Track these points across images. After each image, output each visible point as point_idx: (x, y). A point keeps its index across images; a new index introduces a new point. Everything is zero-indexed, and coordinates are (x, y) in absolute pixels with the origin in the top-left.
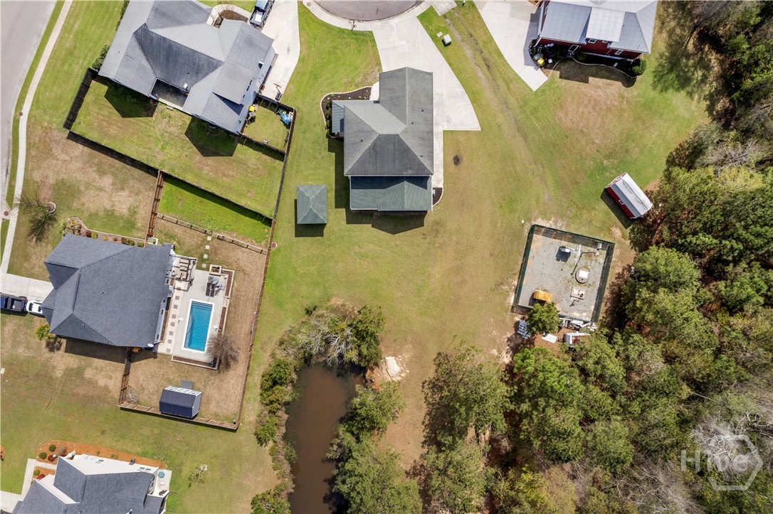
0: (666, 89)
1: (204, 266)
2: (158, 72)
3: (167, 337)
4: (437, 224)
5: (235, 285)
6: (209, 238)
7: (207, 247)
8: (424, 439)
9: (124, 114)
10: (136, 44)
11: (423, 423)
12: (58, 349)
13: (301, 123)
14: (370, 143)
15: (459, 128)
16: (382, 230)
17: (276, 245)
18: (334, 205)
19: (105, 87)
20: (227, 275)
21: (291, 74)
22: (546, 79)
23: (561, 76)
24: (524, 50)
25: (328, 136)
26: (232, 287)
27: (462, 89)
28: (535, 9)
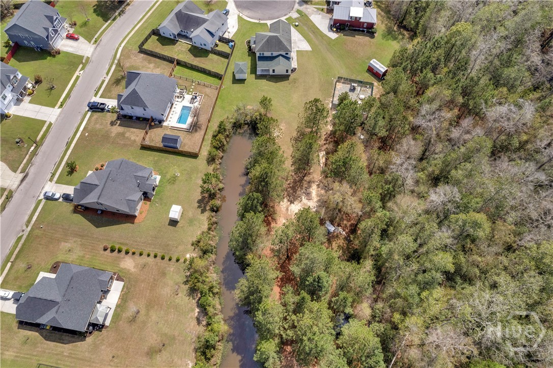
0: (388, 40)
1: (190, 93)
2: (182, 27)
3: (169, 119)
4: (295, 79)
5: (204, 100)
6: (194, 84)
7: (193, 87)
8: (292, 163)
9: (163, 45)
10: (175, 17)
11: (291, 156)
12: (115, 125)
13: (237, 48)
14: (266, 39)
15: (303, 50)
16: (271, 82)
17: (224, 87)
18: (250, 73)
19: (157, 37)
20: (200, 96)
21: (234, 33)
22: (338, 36)
23: (344, 35)
24: (328, 28)
25: (248, 52)
26: (202, 101)
27: (303, 38)
28: (330, 17)
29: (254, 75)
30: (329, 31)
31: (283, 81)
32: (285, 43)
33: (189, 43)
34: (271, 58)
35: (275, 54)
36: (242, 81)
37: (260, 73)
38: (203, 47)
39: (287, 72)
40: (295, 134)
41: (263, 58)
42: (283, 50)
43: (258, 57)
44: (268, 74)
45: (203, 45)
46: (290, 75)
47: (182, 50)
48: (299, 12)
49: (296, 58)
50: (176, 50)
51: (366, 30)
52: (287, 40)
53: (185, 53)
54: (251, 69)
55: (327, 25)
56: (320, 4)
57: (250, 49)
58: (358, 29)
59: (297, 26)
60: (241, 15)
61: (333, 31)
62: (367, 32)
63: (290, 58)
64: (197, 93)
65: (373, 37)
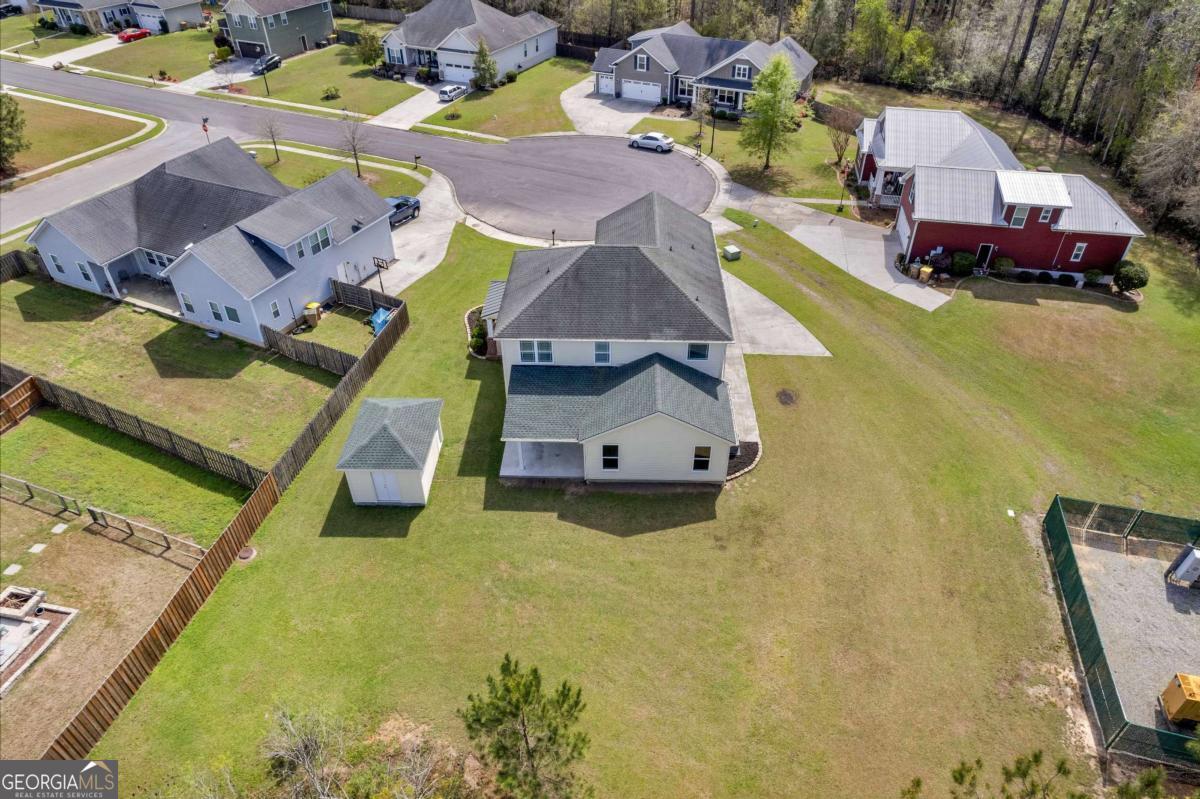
6: (62, 528)
7: (36, 549)
14: (565, 267)
15: (779, 352)
16: (590, 526)
17: (255, 553)
18: (456, 468)
19: (32, 287)
20: (41, 623)
21: (415, 279)
22: (948, 298)
23: (976, 296)
24: (887, 267)
25: (470, 357)
26: (36, 661)
27: (774, 305)
28: (888, 231)
29: (482, 480)
30: (897, 280)
31: (675, 525)
32: (690, 292)
33: (168, 311)
34: (598, 379)
35: (623, 350)
36: (392, 518)
37: (520, 471)
38: (227, 327)
39: (701, 464)
41: (542, 377)
42: (670, 325)
43: (515, 368)
44: (571, 472)
45: (224, 314)
46: (717, 487)
47: (113, 343)
48: (734, 216)
49: (746, 389)
50: (85, 339)
51: (1080, 278)
52: (697, 278)
53: (121, 358)
54: (468, 443)
55: (882, 259)
56: (826, 195)
57: (483, 347)
58: (1038, 272)
59: (735, 258)
60: (470, 222)
61: (917, 278)
62: (1086, 285)
63: (717, 381)
64: (34, 593)
65: (1132, 307)
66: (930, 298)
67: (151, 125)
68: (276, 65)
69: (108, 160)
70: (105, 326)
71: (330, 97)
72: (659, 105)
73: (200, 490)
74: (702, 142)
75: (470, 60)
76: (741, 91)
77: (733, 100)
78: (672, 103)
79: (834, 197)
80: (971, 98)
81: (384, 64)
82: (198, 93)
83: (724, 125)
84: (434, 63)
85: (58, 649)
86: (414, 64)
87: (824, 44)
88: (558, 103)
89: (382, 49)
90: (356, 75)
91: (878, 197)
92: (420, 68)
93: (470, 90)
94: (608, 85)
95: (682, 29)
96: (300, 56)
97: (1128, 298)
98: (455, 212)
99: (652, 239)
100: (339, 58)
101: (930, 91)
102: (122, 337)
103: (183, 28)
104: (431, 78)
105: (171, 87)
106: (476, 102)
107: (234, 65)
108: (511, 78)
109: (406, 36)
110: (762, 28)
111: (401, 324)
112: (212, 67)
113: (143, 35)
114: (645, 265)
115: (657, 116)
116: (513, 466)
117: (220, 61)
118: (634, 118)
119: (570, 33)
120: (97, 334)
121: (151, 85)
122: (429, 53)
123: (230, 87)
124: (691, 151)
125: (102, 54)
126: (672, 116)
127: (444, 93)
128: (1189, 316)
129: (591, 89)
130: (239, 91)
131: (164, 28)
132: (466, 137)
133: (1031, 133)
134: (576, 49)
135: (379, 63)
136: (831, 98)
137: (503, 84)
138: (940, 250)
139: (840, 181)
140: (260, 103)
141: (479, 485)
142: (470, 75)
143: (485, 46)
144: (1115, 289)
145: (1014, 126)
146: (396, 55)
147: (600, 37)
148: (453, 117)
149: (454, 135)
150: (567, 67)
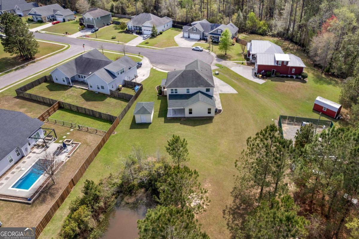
1: (60, 141)
2: (79, 71)
6: (72, 130)
7: (68, 133)
9: (52, 90)
10: (74, 62)
14: (180, 74)
15: (227, 93)
16: (187, 125)
17: (116, 133)
18: (157, 116)
19: (49, 84)
20: (74, 145)
21: (143, 80)
22: (265, 81)
23: (272, 81)
24: (252, 75)
25: (158, 95)
26: (75, 151)
27: (226, 84)
28: (253, 68)
29: (163, 118)
30: (254, 78)
31: (204, 124)
32: (206, 78)
33: (85, 88)
34: (187, 96)
35: (192, 90)
36: (145, 125)
37: (171, 116)
38: (101, 91)
39: (209, 113)
40: (230, 202)
42: (202, 85)
43: (170, 95)
44: (183, 116)
45: (100, 88)
46: (213, 117)
47: (73, 95)
48: (218, 65)
49: (219, 100)
50: (66, 94)
51: (295, 77)
52: (207, 76)
53: (75, 98)
54: (159, 112)
55: (251, 74)
56: (240, 60)
57: (161, 93)
58: (285, 75)
59: (218, 74)
60: (154, 68)
61: (258, 77)
62: (296, 78)
63: (212, 96)
64: (71, 140)
65: (305, 82)
66: (261, 81)
67: (67, 46)
68: (97, 30)
69: (57, 55)
70: (70, 91)
71: (113, 38)
72: (199, 40)
73: (101, 122)
74: (210, 48)
75: (151, 29)
76: (219, 36)
77: (218, 38)
78: (203, 39)
79: (241, 61)
80: (277, 37)
81: (127, 29)
82: (77, 38)
83: (215, 44)
84: (140, 29)
85: (78, 149)
86: (135, 30)
87: (241, 24)
88: (174, 39)
89: (126, 26)
90: (120, 32)
91: (251, 60)
92: (137, 31)
93: (151, 36)
94: (186, 35)
95: (205, 21)
96: (103, 28)
97: (305, 81)
98: (151, 66)
99: (197, 68)
100: (114, 28)
101: (267, 35)
102: (75, 94)
103: (69, 20)
104: (140, 33)
105: (69, 36)
106: (153, 39)
107: (85, 30)
108: (161, 33)
109: (133, 23)
110: (225, 20)
111: (141, 89)
112: (80, 31)
113: (58, 22)
114: (196, 73)
115: (199, 42)
116: (170, 115)
117: (82, 29)
118: (194, 43)
119: (175, 21)
120: (68, 93)
121: (63, 36)
122: (139, 27)
123: (85, 36)
124: (207, 51)
125: (48, 28)
126: (203, 42)
127: (144, 37)
128: (317, 84)
129: (182, 36)
130: (88, 37)
131: (64, 21)
132: (151, 48)
133: (291, 46)
134: (178, 25)
135: (125, 29)
136: (243, 37)
137: (159, 35)
138: (263, 71)
139: (243, 57)
140: (94, 40)
141: (163, 119)
142: (151, 32)
143: (155, 26)
144: (302, 79)
145: (286, 44)
146: (130, 27)
147: (184, 22)
148: (147, 43)
149: (148, 47)
150: (175, 30)
